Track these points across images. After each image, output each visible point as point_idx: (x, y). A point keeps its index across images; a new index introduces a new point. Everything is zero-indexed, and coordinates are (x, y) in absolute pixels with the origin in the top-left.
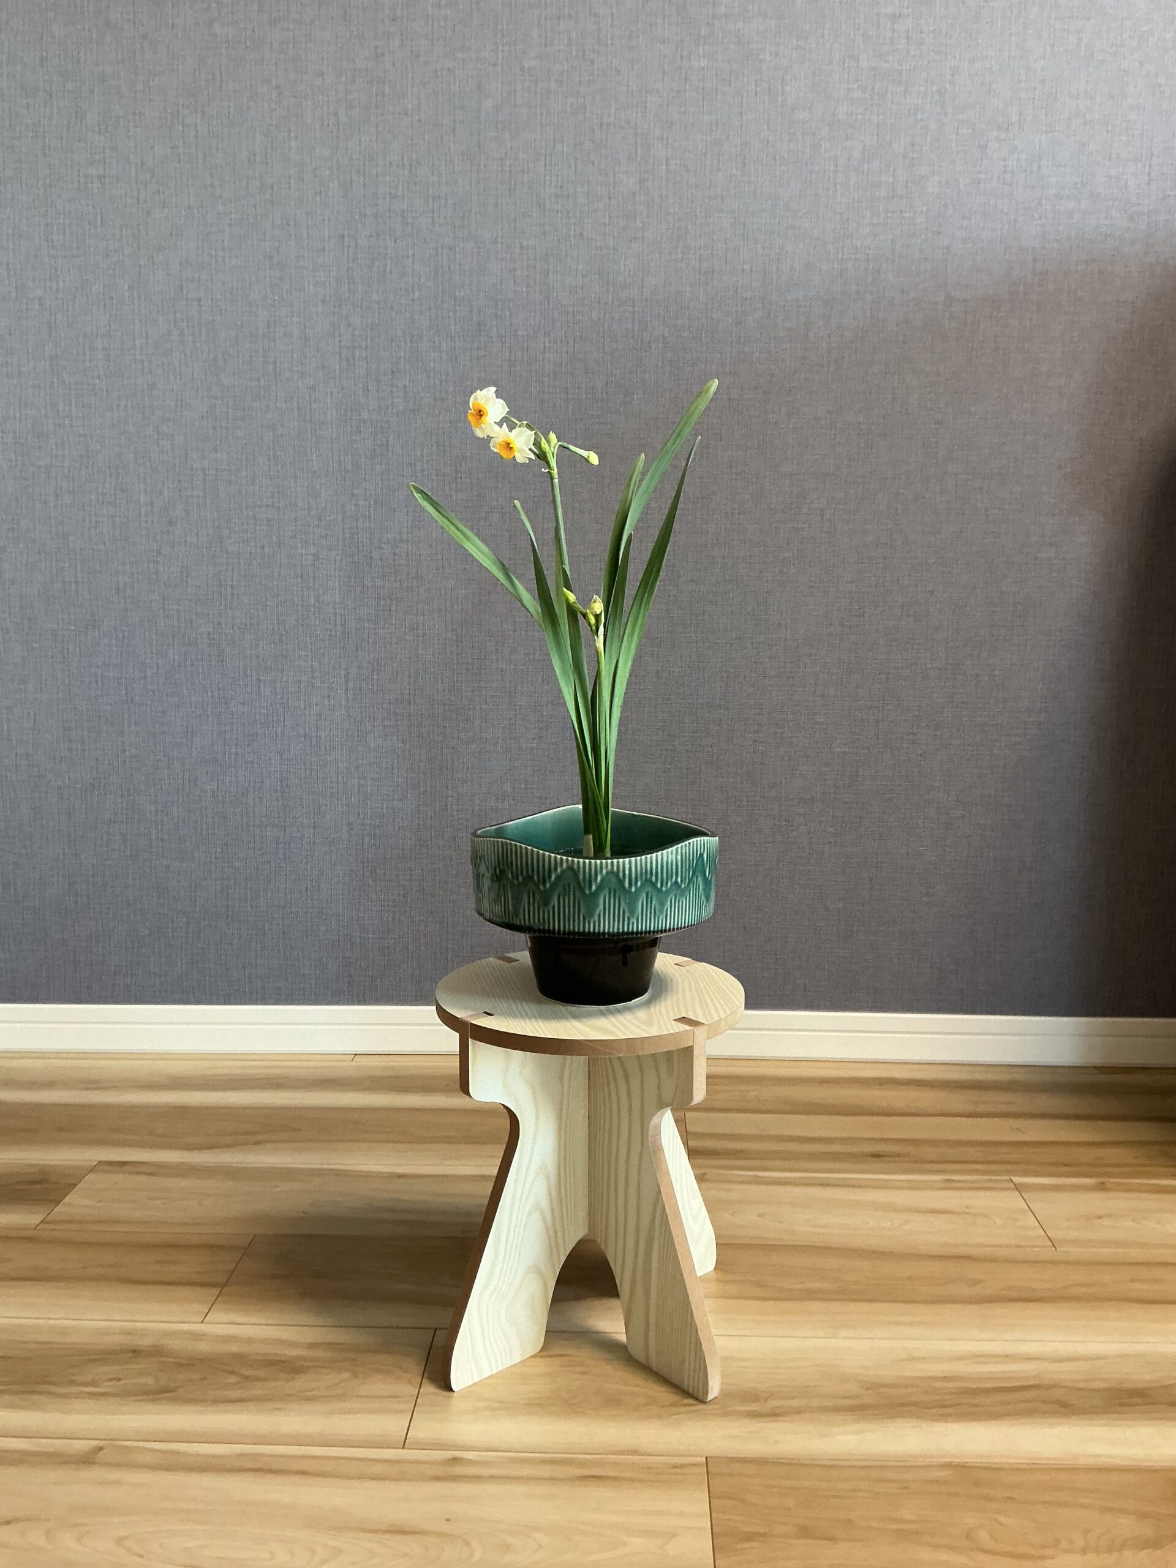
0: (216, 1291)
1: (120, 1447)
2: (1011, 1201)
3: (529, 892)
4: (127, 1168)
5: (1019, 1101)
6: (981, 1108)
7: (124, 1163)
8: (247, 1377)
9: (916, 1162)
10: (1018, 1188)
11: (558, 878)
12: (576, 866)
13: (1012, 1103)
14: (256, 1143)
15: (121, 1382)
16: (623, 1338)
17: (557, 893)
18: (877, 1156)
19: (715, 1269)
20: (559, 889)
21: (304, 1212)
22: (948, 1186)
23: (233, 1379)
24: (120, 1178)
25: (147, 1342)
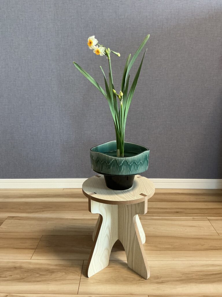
0: (34, 251)
1: (12, 295)
2: (207, 223)
3: (105, 166)
4: (14, 218)
5: (206, 198)
6: (198, 200)
7: (13, 217)
8: (41, 274)
9: (186, 214)
10: (209, 220)
11: (112, 162)
12: (116, 159)
13: (204, 198)
14: (43, 211)
15: (12, 277)
16: (126, 262)
17: (112, 166)
18: (177, 212)
19: (145, 242)
20: (112, 165)
21: (53, 229)
22: (194, 220)
23: (38, 275)
24: (12, 220)
25: (18, 265)
